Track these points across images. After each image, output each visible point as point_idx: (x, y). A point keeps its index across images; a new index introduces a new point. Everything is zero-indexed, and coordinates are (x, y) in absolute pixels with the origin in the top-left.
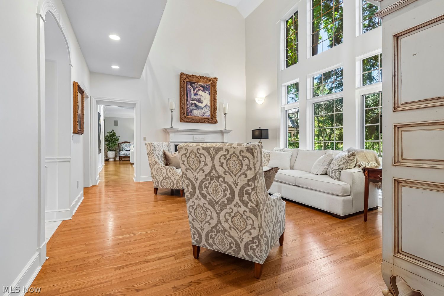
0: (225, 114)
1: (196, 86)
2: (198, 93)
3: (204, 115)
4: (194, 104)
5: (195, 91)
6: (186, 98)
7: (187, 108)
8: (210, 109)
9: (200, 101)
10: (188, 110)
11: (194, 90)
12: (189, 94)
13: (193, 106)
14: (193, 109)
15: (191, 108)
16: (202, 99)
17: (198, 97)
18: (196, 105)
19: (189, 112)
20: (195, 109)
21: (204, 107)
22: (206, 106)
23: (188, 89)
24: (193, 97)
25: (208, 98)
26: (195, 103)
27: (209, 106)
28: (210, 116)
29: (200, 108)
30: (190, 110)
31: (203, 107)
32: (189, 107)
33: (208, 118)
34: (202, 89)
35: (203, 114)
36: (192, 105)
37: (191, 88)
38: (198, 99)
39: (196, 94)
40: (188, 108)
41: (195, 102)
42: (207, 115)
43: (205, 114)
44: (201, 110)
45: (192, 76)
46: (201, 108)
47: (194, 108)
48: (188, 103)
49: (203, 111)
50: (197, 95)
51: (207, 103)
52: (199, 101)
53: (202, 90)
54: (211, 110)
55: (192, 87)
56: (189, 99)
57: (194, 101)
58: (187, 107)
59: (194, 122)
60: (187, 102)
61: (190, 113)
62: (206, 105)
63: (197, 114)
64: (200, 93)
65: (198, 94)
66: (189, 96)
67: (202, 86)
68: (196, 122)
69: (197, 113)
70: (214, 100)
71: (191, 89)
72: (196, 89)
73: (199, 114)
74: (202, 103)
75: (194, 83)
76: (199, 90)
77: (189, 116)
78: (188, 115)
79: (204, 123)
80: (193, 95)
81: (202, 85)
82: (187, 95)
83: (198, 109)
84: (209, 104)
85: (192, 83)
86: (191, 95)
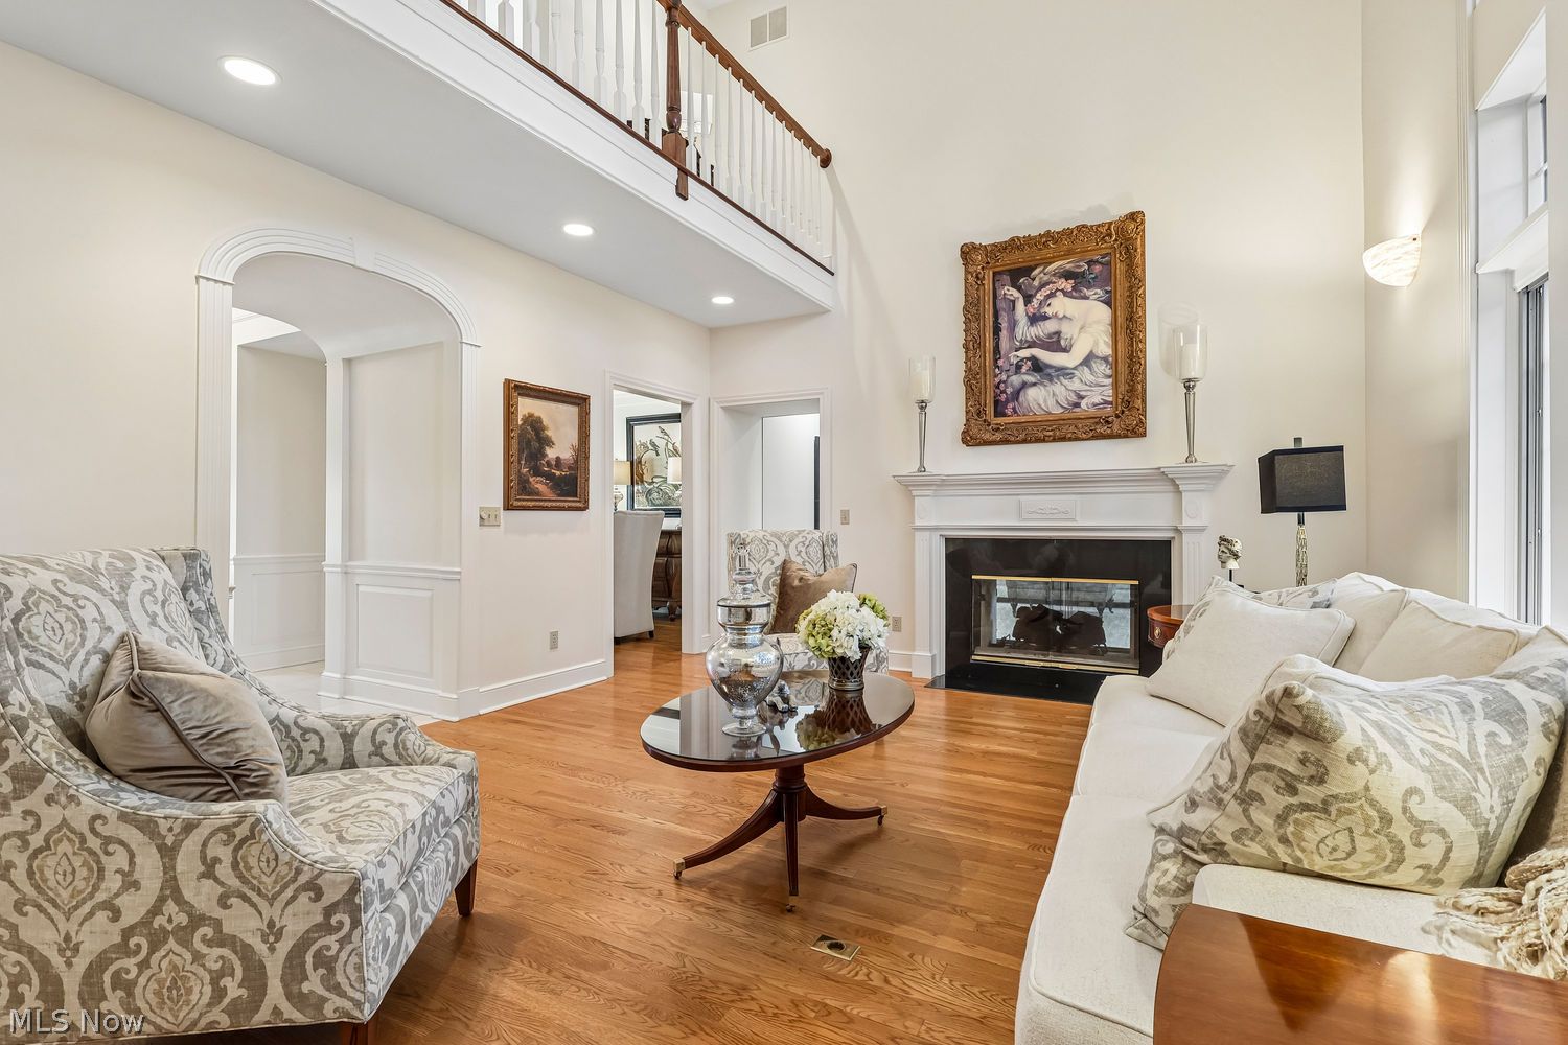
0: (1189, 385)
1: (1036, 283)
2: (1049, 311)
3: (1077, 405)
4: (1029, 363)
5: (1035, 303)
6: (989, 344)
7: (998, 387)
8: (1109, 372)
9: (1059, 341)
10: (1004, 392)
11: (1028, 299)
12: (1004, 325)
13: (1024, 370)
14: (1024, 385)
15: (1016, 380)
16: (1067, 330)
17: (1050, 327)
18: (1037, 366)
19: (1007, 402)
20: (1034, 384)
21: (1081, 364)
22: (1087, 361)
23: (1001, 305)
24: (1024, 330)
25: (1098, 322)
26: (1033, 359)
27: (1105, 359)
28: (1111, 403)
29: (1058, 376)
30: (1009, 390)
31: (1075, 368)
32: (1004, 377)
33: (1098, 414)
34: (1068, 285)
35: (1073, 398)
36: (1018, 367)
37: (1016, 293)
38: (1050, 336)
39: (1034, 319)
40: (1002, 386)
41: (1037, 352)
42: (1098, 399)
43: (1082, 398)
44: (1065, 382)
45: (1013, 245)
46: (1064, 372)
47: (1030, 379)
48: (1000, 363)
49: (1075, 385)
50: (1045, 318)
51: (1096, 343)
52: (1055, 343)
53: (1065, 293)
54: (1115, 376)
55: (1019, 289)
56: (1004, 344)
57: (1029, 347)
58: (997, 380)
59: (1024, 441)
60: (996, 361)
61: (1010, 405)
62: (1088, 356)
63: (1045, 401)
64: (1060, 305)
65: (1049, 313)
66: (1004, 334)
67: (1068, 275)
68: (1030, 442)
69: (1041, 399)
70: (1129, 327)
71: (1014, 302)
72: (1040, 296)
73: (1051, 402)
74: (1065, 350)
75: (1027, 271)
76: (1052, 295)
77: (1005, 415)
78: (999, 413)
79: (1070, 439)
80: (1023, 321)
81: (1068, 266)
82: (997, 330)
83: (1046, 382)
84: (1105, 349)
85: (1017, 274)
86: (1013, 325)
